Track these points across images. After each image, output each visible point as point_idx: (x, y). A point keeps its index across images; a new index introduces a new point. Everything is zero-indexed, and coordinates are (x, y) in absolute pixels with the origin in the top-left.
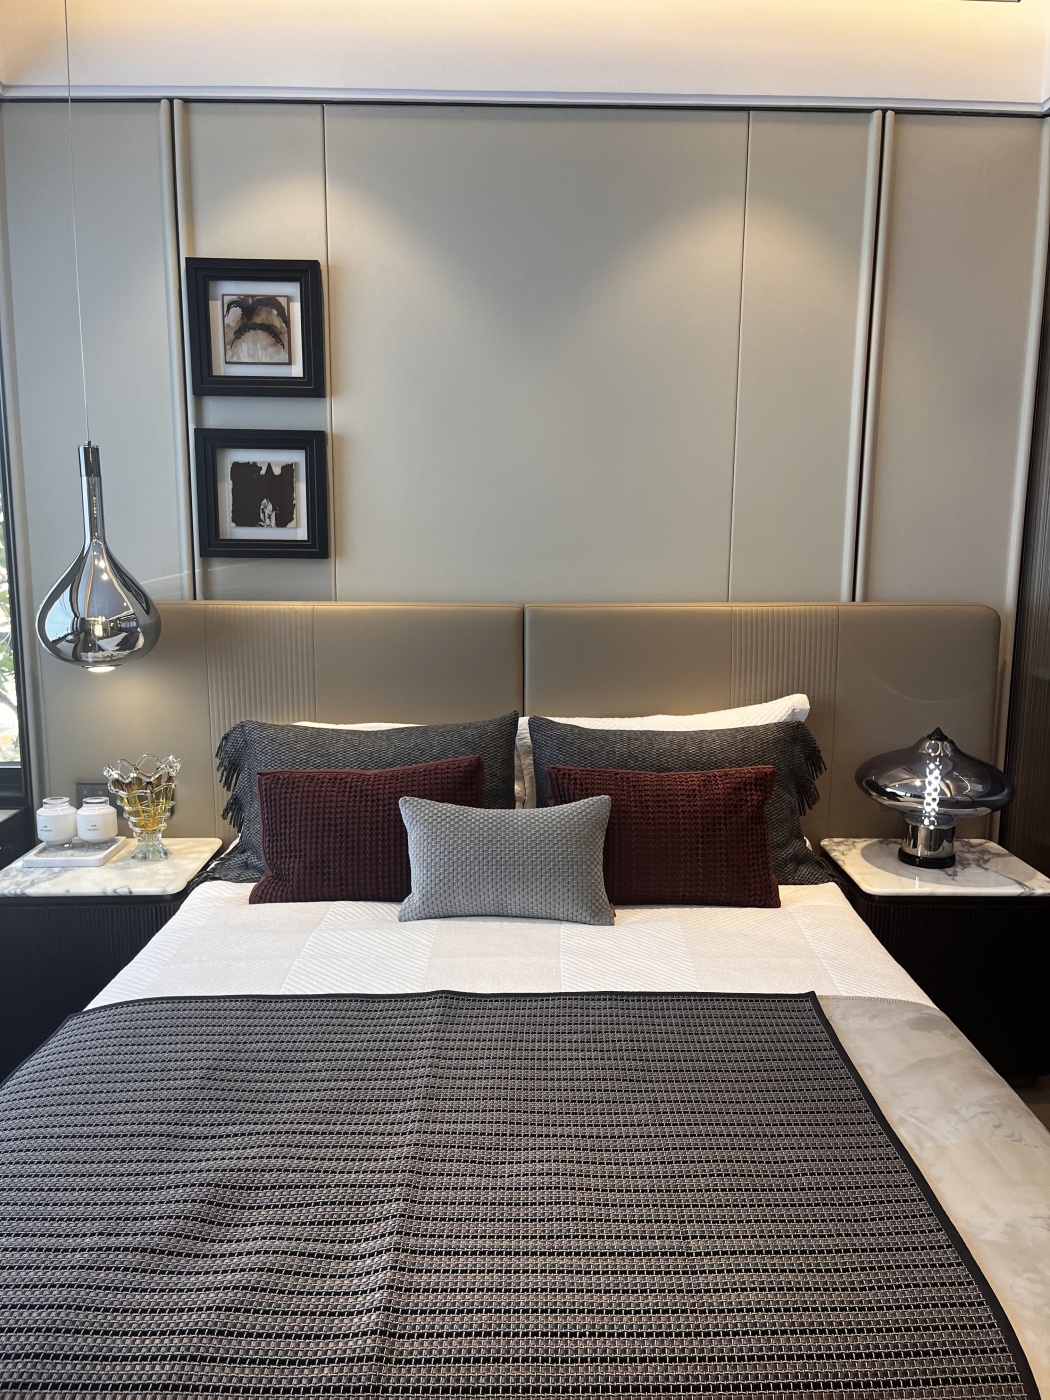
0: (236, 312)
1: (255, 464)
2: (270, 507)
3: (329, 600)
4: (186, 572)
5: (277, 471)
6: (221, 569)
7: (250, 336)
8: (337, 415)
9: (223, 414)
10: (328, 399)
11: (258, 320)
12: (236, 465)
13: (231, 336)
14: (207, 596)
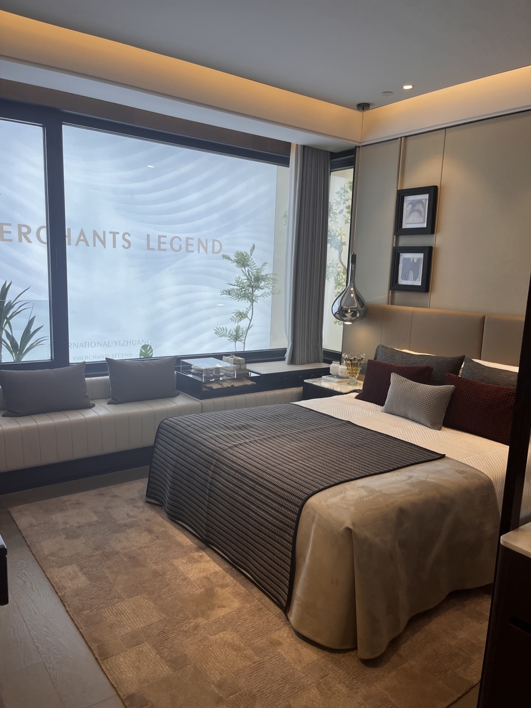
0: (410, 206)
1: (409, 258)
2: (412, 273)
3: (427, 307)
4: (387, 295)
5: (415, 261)
6: (398, 295)
7: (414, 213)
8: (438, 241)
9: (404, 241)
10: (435, 235)
11: (416, 208)
12: (404, 258)
13: (408, 213)
14: (392, 304)
